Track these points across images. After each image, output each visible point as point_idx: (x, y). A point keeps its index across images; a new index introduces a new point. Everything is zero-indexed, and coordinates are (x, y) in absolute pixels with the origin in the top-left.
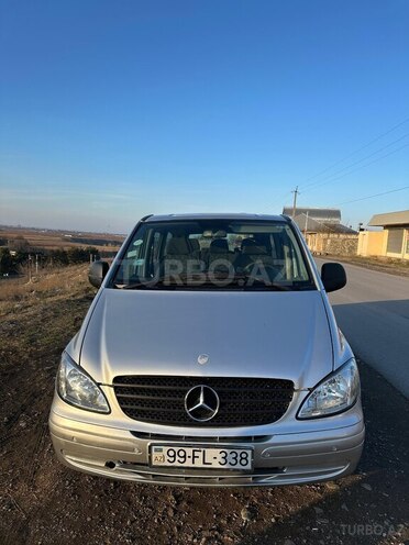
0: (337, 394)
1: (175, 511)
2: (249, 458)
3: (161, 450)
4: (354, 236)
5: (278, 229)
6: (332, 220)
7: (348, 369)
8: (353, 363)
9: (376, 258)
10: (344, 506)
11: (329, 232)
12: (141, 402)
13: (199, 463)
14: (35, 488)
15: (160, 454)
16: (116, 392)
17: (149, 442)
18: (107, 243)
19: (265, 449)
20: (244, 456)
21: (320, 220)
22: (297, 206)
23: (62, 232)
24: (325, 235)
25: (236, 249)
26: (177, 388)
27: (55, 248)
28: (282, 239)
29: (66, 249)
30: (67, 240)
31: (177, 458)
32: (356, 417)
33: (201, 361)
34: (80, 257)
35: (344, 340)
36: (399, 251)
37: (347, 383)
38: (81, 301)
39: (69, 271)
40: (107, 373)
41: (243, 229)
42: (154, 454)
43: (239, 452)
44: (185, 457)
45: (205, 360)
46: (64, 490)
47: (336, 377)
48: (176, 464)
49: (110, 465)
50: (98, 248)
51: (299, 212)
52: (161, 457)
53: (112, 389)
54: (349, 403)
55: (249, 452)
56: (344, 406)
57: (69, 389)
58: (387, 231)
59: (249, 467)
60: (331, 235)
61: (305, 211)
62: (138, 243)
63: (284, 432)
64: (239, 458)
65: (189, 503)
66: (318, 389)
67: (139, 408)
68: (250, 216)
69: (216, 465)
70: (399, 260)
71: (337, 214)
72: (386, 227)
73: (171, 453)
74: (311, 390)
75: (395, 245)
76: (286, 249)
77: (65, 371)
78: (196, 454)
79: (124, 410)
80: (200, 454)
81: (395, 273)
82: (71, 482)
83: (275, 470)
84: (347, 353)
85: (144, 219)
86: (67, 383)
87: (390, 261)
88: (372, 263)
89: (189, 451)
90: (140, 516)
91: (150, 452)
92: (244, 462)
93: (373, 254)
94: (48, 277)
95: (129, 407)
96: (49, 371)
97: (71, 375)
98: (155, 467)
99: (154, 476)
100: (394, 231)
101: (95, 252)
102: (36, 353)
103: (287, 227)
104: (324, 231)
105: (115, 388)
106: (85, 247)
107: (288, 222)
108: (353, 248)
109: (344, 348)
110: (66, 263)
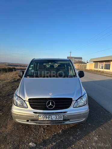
0: (83, 102)
1: (44, 132)
2: (62, 117)
3: (41, 116)
4: (86, 64)
5: (68, 62)
6: (80, 60)
7: (85, 96)
8: (86, 94)
9: (91, 70)
10: (84, 129)
11: (79, 63)
12: (36, 105)
13: (50, 119)
14: (7, 129)
15: (41, 117)
16: (29, 103)
17: (38, 114)
18: (18, 66)
19: (66, 115)
20: (61, 117)
21: (77, 60)
22: (71, 56)
23: (5, 63)
24: (78, 64)
25: (56, 68)
26: (45, 101)
27: (3, 67)
28: (68, 65)
29: (6, 68)
30: (6, 65)
31: (45, 118)
32: (87, 107)
33: (50, 94)
34: (11, 70)
35: (84, 89)
36: (97, 68)
37: (85, 99)
38: (13, 82)
39: (8, 74)
40: (27, 98)
41: (59, 62)
42: (39, 117)
43: (60, 116)
44: (47, 118)
45: (51, 94)
46: (15, 129)
47: (82, 98)
48: (45, 119)
49: (28, 121)
50: (15, 67)
51: (72, 58)
52: (41, 118)
53: (28, 102)
54: (85, 104)
55: (62, 116)
56: (84, 104)
57: (16, 103)
58: (94, 63)
59: (62, 119)
60: (80, 64)
61: (73, 58)
62: (32, 66)
63: (71, 111)
64: (60, 117)
65: (47, 130)
66: (78, 100)
67: (35, 106)
68: (61, 59)
69: (54, 119)
70: (97, 70)
71: (81, 58)
72: (94, 62)
73: (43, 117)
74: (76, 100)
75: (96, 66)
76: (69, 67)
77: (15, 98)
78: (49, 117)
79: (31, 107)
80: (50, 117)
81: (96, 74)
82: (16, 127)
83: (68, 120)
84: (85, 92)
85: (33, 59)
86: (16, 101)
87: (95, 71)
88: (90, 71)
89: (48, 116)
90: (35, 134)
91: (38, 117)
92: (61, 118)
93: (90, 69)
94: (2, 76)
95: (32, 106)
96: (6, 100)
97: (17, 99)
98: (39, 120)
99: (39, 123)
100: (96, 63)
101: (15, 68)
102: (2, 96)
103: (70, 62)
104: (78, 63)
105: (29, 102)
106: (12, 67)
107: (70, 61)
108: (86, 67)
109: (84, 91)
110: (6, 72)
